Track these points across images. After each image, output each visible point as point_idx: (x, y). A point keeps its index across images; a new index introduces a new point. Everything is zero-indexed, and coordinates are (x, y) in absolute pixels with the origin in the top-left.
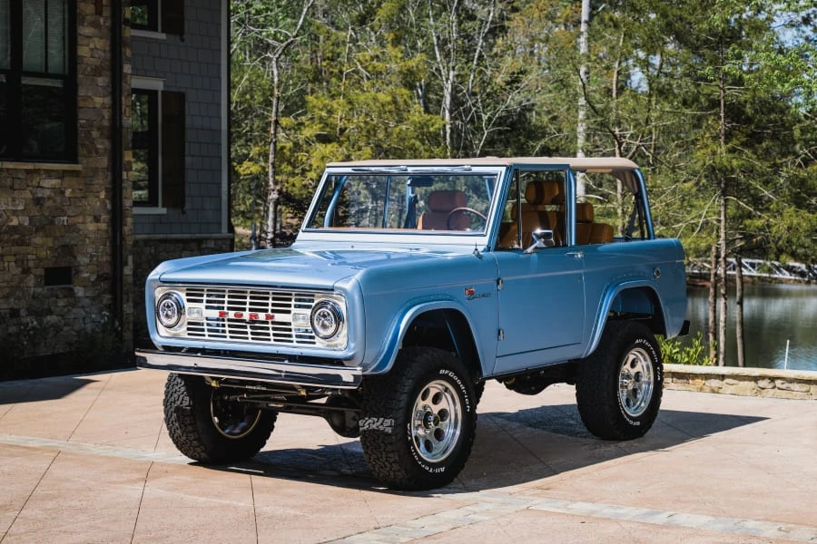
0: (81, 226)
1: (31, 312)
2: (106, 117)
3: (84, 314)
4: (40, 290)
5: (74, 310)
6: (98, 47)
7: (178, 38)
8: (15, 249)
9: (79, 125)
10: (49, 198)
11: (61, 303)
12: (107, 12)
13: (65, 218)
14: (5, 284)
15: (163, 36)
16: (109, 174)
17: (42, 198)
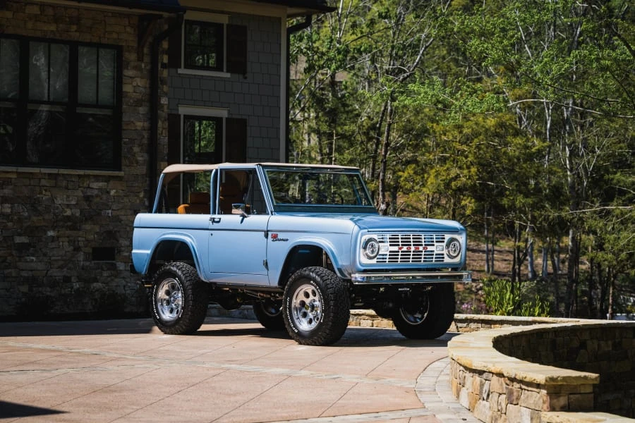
0: (123, 218)
1: (80, 279)
2: (146, 136)
3: (124, 283)
4: (88, 263)
5: (116, 280)
6: (139, 84)
7: (241, 76)
8: (68, 232)
9: (123, 142)
10: (97, 196)
11: (105, 274)
12: (147, 59)
13: (110, 211)
14: (59, 258)
15: (228, 75)
16: (148, 179)
17: (92, 196)
